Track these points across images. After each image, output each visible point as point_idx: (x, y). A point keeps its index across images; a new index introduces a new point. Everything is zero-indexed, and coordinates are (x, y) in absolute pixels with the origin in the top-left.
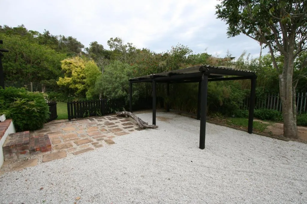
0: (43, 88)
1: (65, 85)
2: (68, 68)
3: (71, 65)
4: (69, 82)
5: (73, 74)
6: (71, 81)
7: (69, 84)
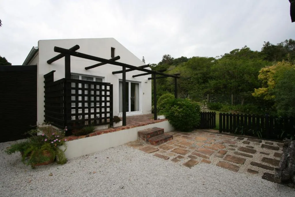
0: (242, 100)
1: (259, 96)
2: (265, 77)
3: (268, 73)
4: (263, 93)
5: (269, 83)
6: (265, 92)
7: (263, 95)
